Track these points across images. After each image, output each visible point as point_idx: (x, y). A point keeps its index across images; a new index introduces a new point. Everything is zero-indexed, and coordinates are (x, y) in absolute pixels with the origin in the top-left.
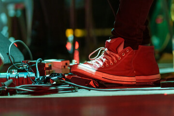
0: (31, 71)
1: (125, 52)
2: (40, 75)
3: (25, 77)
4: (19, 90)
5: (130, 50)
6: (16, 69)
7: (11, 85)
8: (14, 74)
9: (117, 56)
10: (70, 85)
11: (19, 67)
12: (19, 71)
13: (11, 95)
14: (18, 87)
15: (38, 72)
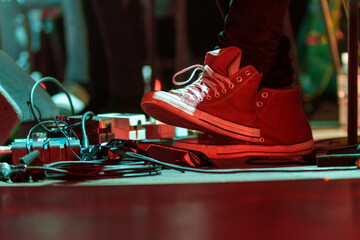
0: (72, 136)
1: (243, 75)
2: (90, 143)
3: (62, 146)
4: (49, 172)
5: (252, 72)
6: (44, 131)
7: (36, 161)
8: (41, 141)
9: (228, 81)
10: (146, 162)
11: (50, 128)
12: (50, 135)
13: (35, 180)
14: (47, 166)
15: (86, 136)
